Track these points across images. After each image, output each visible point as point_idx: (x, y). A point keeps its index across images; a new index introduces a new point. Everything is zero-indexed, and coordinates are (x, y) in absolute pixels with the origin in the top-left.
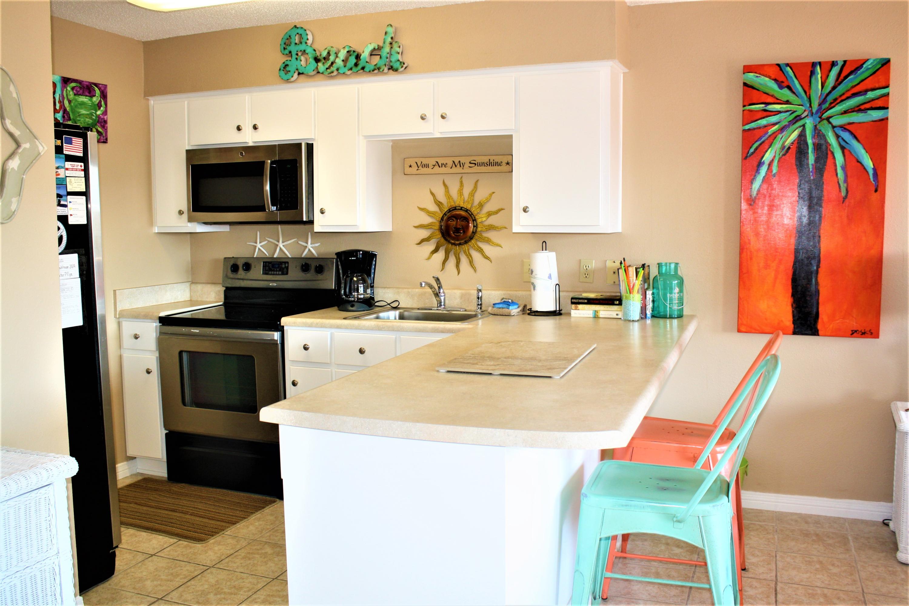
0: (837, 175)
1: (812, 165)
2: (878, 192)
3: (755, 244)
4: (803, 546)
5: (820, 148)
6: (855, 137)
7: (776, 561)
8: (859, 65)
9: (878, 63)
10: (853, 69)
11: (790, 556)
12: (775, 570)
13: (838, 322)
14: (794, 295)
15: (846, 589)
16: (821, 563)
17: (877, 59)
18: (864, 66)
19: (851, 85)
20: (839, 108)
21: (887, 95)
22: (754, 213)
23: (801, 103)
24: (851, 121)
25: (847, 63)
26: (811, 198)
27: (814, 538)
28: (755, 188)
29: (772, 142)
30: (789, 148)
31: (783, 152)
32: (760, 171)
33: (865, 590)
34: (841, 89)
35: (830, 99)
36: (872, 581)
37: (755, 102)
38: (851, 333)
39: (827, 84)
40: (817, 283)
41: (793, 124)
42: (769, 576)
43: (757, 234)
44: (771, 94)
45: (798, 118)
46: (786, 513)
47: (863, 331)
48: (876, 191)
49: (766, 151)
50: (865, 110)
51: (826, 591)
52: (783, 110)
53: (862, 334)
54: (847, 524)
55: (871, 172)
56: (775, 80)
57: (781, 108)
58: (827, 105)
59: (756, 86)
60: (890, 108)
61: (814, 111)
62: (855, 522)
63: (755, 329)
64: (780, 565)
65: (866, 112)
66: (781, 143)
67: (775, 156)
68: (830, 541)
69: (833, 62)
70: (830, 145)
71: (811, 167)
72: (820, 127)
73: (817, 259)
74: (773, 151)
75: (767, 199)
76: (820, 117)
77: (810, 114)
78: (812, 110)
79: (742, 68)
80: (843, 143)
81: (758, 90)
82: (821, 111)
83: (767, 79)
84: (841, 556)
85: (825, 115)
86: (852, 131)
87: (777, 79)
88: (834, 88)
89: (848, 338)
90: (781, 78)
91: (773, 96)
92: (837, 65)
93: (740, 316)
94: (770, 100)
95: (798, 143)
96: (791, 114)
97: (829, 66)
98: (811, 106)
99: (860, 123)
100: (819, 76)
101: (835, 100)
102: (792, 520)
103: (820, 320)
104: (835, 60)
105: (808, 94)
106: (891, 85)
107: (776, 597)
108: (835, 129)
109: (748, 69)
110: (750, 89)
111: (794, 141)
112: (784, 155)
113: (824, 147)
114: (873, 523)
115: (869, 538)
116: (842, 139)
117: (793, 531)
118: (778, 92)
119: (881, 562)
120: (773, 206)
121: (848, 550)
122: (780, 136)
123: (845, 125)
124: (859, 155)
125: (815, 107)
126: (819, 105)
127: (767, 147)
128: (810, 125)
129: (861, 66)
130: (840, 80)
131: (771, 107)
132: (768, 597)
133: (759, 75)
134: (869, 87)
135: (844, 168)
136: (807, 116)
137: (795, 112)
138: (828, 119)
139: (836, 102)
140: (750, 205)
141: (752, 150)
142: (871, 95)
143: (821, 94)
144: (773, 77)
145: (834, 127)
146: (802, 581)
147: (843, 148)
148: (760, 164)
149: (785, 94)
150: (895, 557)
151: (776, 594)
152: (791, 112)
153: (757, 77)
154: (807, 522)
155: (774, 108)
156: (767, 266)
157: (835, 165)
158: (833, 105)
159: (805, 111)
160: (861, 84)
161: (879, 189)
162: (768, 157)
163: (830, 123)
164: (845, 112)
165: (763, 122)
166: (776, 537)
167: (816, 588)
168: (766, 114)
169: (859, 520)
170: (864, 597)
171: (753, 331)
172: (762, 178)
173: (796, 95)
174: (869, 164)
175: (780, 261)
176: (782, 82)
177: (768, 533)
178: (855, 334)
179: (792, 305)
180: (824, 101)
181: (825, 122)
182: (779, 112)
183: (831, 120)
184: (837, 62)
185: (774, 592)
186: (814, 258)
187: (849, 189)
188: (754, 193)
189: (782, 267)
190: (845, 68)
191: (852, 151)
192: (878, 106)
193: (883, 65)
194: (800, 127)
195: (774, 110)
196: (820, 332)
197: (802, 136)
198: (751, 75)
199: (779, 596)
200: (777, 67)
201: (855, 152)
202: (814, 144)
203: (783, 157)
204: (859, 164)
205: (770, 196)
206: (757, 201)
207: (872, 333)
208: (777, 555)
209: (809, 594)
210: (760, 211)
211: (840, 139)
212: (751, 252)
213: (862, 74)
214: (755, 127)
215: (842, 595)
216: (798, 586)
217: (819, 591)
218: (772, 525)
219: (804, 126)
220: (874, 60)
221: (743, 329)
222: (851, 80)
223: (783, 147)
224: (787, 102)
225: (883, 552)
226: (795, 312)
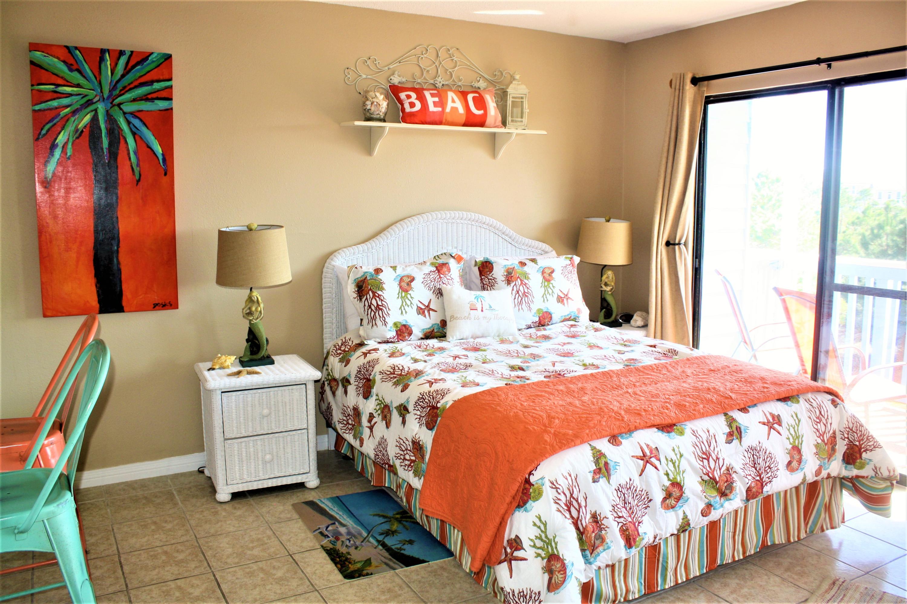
0: (130, 159)
1: (106, 148)
2: (167, 175)
3: (53, 227)
4: (135, 512)
5: (113, 132)
6: (145, 124)
7: (114, 534)
8: (145, 57)
9: (162, 57)
10: (139, 59)
11: (126, 525)
12: (115, 544)
13: (141, 297)
14: (97, 275)
15: (182, 540)
16: (155, 523)
17: (160, 53)
18: (150, 58)
19: (138, 74)
20: (128, 96)
21: (171, 87)
22: (51, 196)
23: (92, 88)
24: (141, 109)
25: (134, 54)
26: (106, 181)
27: (144, 501)
28: (50, 170)
29: (65, 125)
30: (82, 131)
31: (77, 135)
32: (55, 153)
33: (198, 536)
34: (130, 77)
35: (120, 86)
36: (201, 526)
37: (43, 82)
38: (153, 306)
39: (116, 71)
40: (119, 263)
41: (86, 108)
42: (110, 551)
43: (55, 217)
44: (61, 75)
45: (90, 103)
46: (113, 485)
47: (164, 304)
48: (166, 174)
49: (59, 133)
50: (152, 100)
51: (165, 548)
52: (75, 93)
53: (162, 307)
54: (169, 481)
55: (161, 158)
56: (64, 62)
57: (72, 91)
58: (117, 92)
59: (45, 66)
60: (173, 99)
61: (105, 96)
62: (176, 476)
63: (63, 313)
64: (119, 536)
65: (153, 102)
66: (74, 125)
67: (68, 139)
68: (158, 501)
69: (121, 51)
70: (122, 130)
71: (105, 150)
72: (112, 112)
73: (116, 240)
74: (67, 134)
75: (63, 181)
76: (112, 103)
77: (101, 100)
78: (103, 95)
79: (28, 45)
80: (134, 129)
81: (46, 70)
82: (112, 98)
83: (56, 60)
84: (171, 512)
85: (117, 101)
86: (142, 118)
87: (66, 61)
88: (123, 76)
89: (150, 312)
90: (72, 61)
91: (62, 78)
92: (125, 54)
93: (44, 300)
94: (60, 81)
95: (90, 127)
96: (83, 98)
97: (117, 54)
98: (102, 92)
99: (148, 111)
100: (109, 63)
101: (124, 88)
102: (120, 490)
103: (124, 297)
104: (123, 49)
105: (98, 79)
106: (173, 79)
107: (122, 570)
108: (126, 115)
109: (34, 47)
110: (38, 68)
111: (87, 124)
112: (77, 138)
113: (116, 132)
114: (191, 474)
115: (190, 488)
116: (134, 125)
117: (123, 500)
118: (67, 74)
119: (204, 507)
120: (70, 188)
121: (176, 504)
122: (73, 119)
123: (134, 112)
124: (149, 141)
125: (106, 94)
126: (110, 91)
127: (59, 129)
128: (102, 110)
129: (146, 59)
130: (127, 69)
131: (61, 89)
132: (115, 572)
133: (47, 55)
134: (155, 78)
135: (135, 153)
136: (99, 100)
137: (86, 96)
138: (119, 105)
139: (125, 90)
140: (45, 187)
141: (44, 132)
142: (157, 86)
143: (111, 81)
144: (62, 59)
145: (124, 113)
146: (142, 546)
147: (134, 134)
148: (53, 146)
149: (75, 77)
150: (215, 499)
151: (122, 567)
152: (82, 96)
153: (45, 56)
154: (134, 489)
155: (65, 90)
156: (68, 249)
157: (128, 150)
158: (122, 92)
159: (96, 96)
160: (148, 74)
161: (168, 173)
162: (61, 139)
163: (121, 109)
164: (134, 100)
165: (55, 103)
166: (109, 510)
167: (157, 549)
168: (55, 95)
169: (178, 474)
170: (198, 543)
171: (60, 314)
172: (56, 160)
173: (87, 80)
174: (158, 150)
175: (81, 243)
176: (72, 65)
177: (100, 509)
178: (157, 307)
179: (96, 286)
180: (114, 88)
181: (116, 108)
182: (69, 95)
183: (121, 106)
184: (124, 51)
185: (119, 566)
186: (113, 238)
187: (141, 173)
188: (50, 176)
189: (83, 249)
190: (132, 59)
191: (142, 137)
192: (163, 96)
193: (166, 60)
194: (92, 111)
195: (65, 92)
196: (125, 309)
197: (95, 119)
198: (38, 53)
199: (125, 567)
200: (65, 48)
201: (146, 138)
202: (107, 129)
203: (77, 140)
204: (149, 149)
205: (66, 179)
206: (52, 184)
207: (171, 305)
208: (114, 528)
209: (151, 556)
210: (56, 194)
211: (131, 126)
212: (50, 235)
213: (148, 66)
214: (46, 108)
215: (180, 547)
216: (140, 552)
217: (160, 550)
218: (102, 501)
219: (96, 110)
220: (158, 54)
221: (48, 314)
222: (138, 71)
223: (77, 130)
224: (78, 86)
225: (204, 497)
226: (100, 292)
